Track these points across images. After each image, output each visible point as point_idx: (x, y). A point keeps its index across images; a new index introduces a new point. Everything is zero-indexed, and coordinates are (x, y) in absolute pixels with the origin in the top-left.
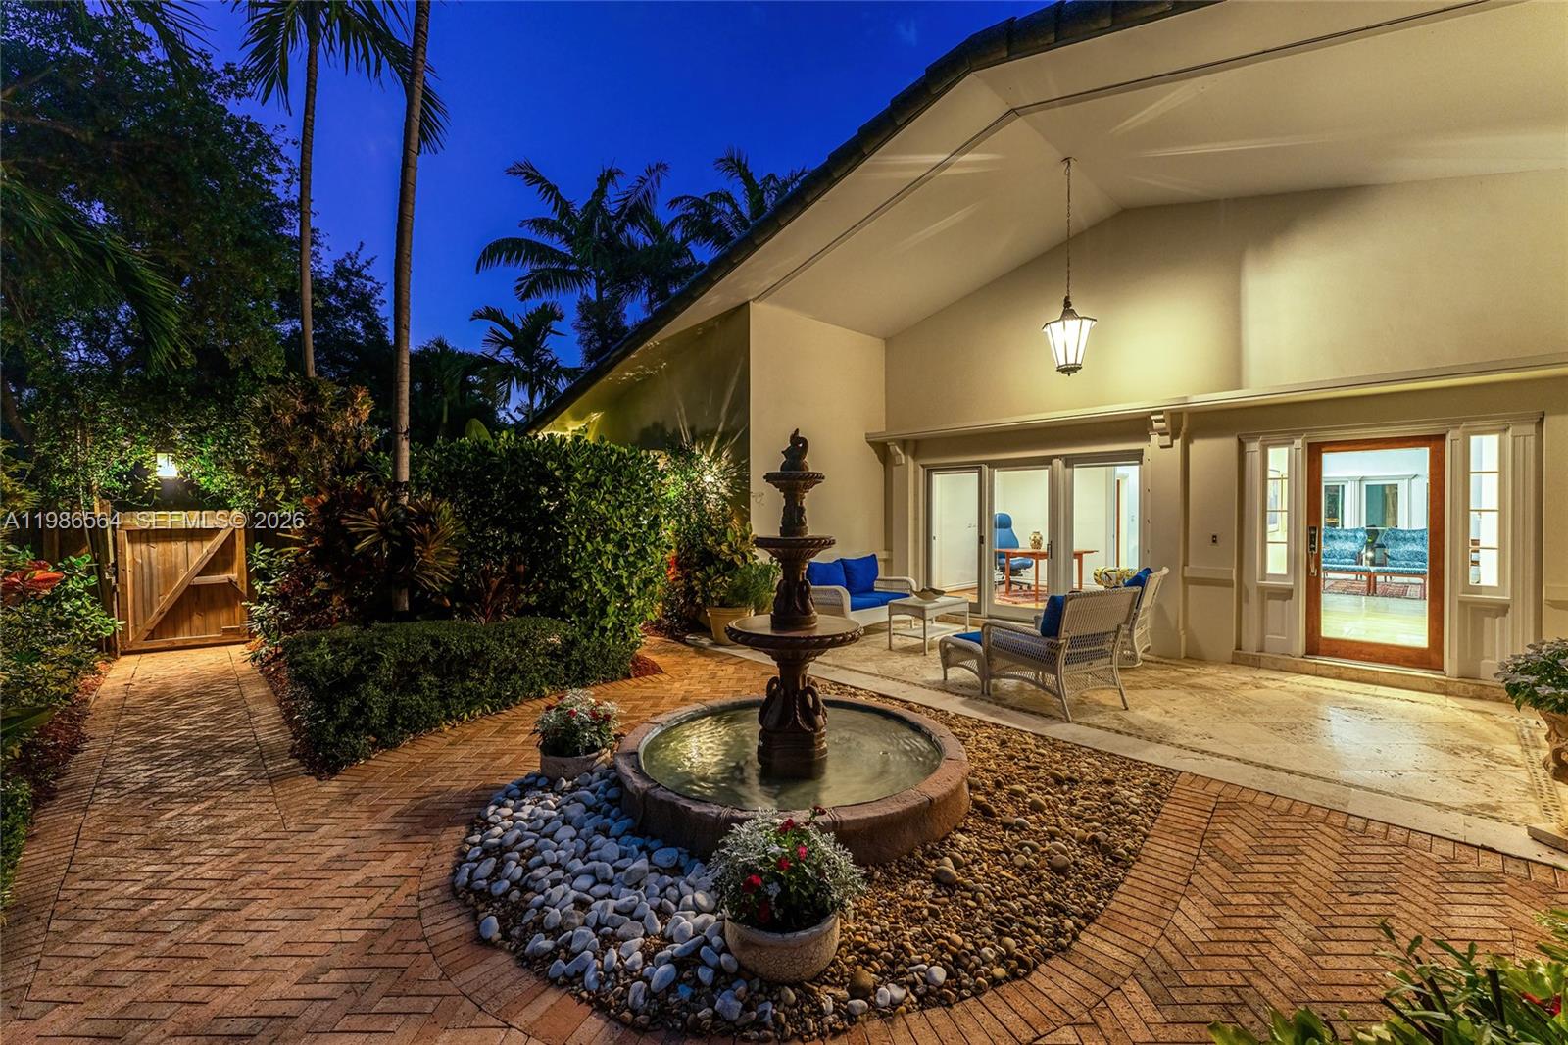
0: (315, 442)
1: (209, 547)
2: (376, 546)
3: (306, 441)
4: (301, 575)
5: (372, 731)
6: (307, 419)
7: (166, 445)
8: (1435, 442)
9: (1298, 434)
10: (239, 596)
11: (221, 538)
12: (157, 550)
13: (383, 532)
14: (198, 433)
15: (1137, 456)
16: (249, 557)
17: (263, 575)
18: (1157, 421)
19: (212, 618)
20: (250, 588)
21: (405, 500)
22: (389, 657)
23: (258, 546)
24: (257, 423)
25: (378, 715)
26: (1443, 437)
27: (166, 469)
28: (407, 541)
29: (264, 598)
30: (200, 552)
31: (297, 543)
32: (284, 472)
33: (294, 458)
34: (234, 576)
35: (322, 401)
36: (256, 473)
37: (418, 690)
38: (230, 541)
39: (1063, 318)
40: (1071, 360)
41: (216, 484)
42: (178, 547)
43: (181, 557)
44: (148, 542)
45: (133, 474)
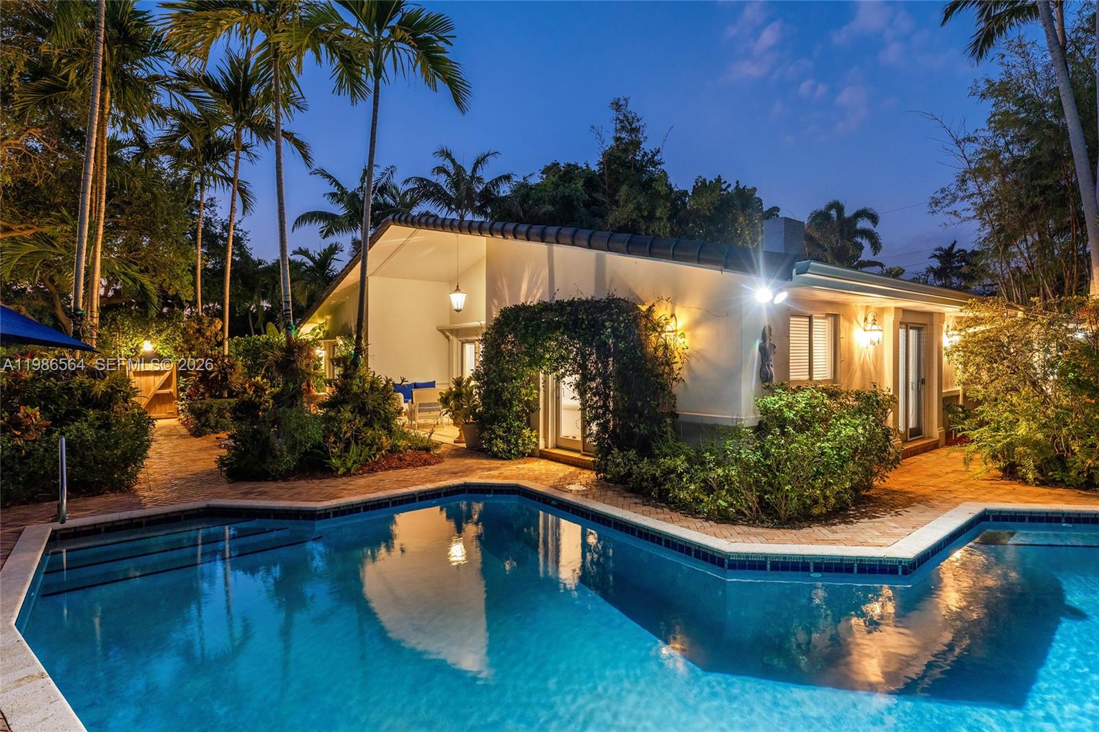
0: (201, 339)
1: (163, 378)
2: (217, 376)
3: (198, 338)
4: (196, 387)
5: (211, 428)
6: (199, 331)
7: (148, 338)
10: (173, 398)
11: (167, 374)
12: (144, 379)
13: (219, 371)
14: (160, 332)
16: (178, 382)
17: (182, 390)
19: (163, 407)
20: (178, 395)
21: (226, 361)
22: (215, 406)
23: (181, 378)
24: (182, 333)
25: (213, 423)
27: (147, 347)
28: (226, 374)
29: (183, 399)
30: (160, 380)
31: (194, 375)
32: (190, 350)
33: (193, 346)
34: (172, 390)
35: (203, 324)
36: (181, 350)
37: (224, 418)
38: (170, 376)
41: (165, 353)
42: (151, 378)
43: (152, 382)
44: (140, 376)
45: (136, 349)
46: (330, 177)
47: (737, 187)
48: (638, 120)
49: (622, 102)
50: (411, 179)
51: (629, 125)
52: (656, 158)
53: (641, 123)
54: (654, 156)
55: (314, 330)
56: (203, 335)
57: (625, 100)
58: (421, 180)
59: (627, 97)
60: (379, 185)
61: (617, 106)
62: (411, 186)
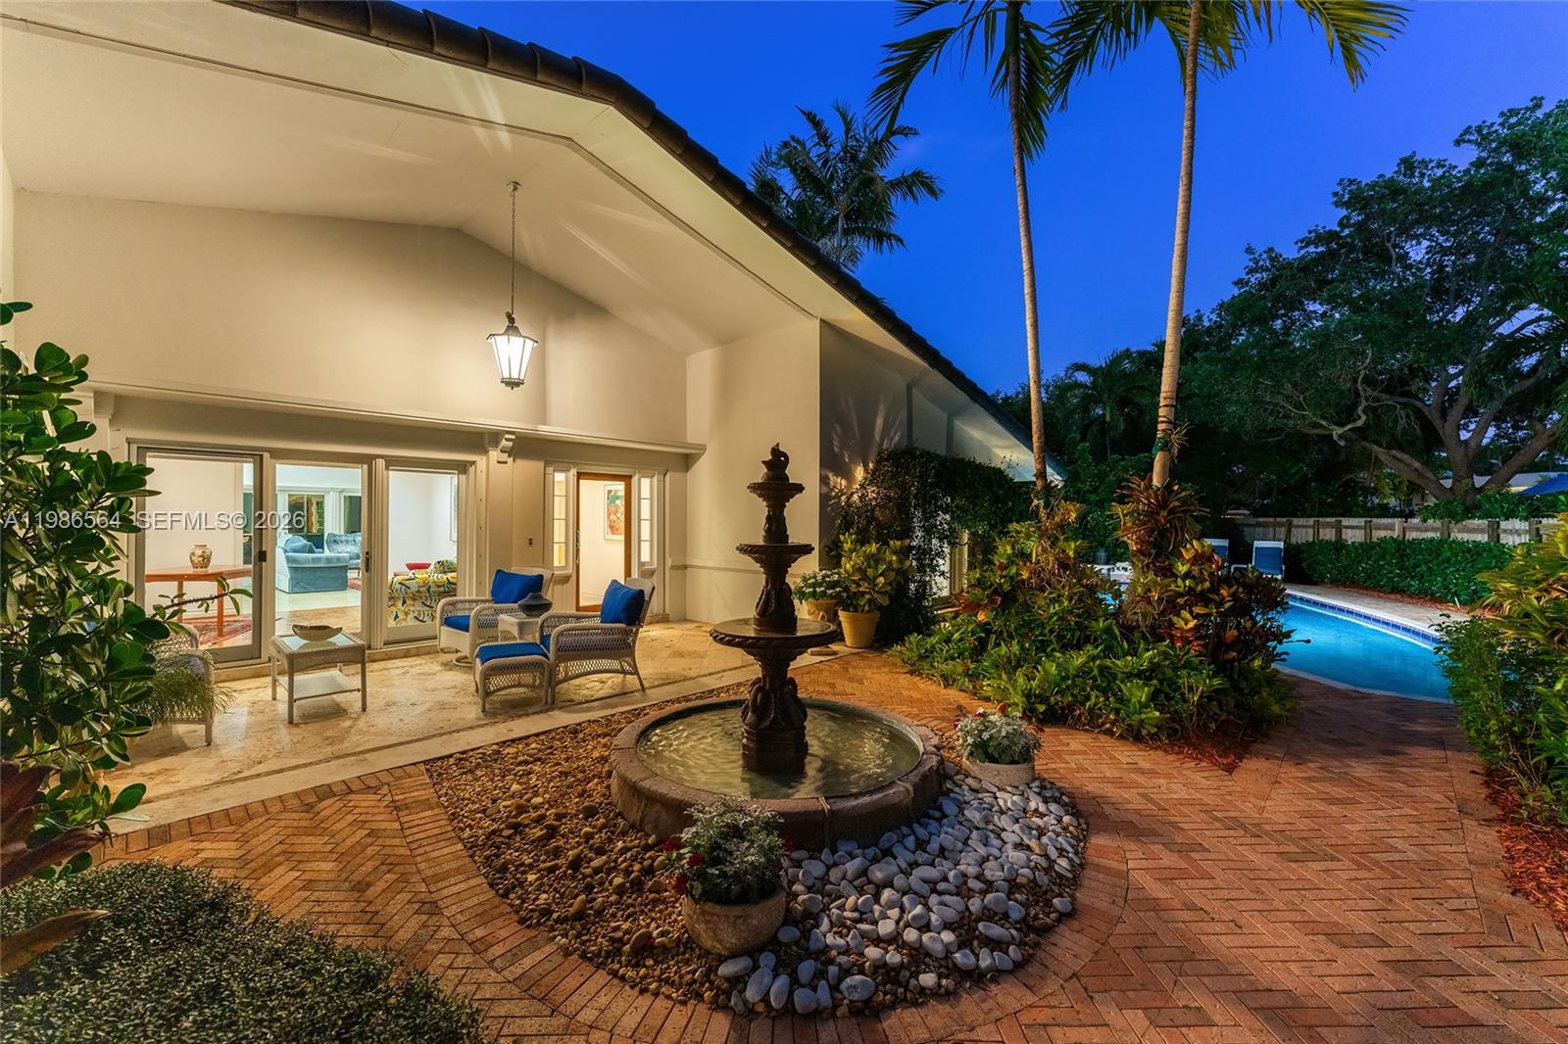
8: (627, 479)
9: (575, 465)
15: (462, 468)
18: (507, 440)
26: (631, 477)
39: (506, 332)
40: (515, 375)
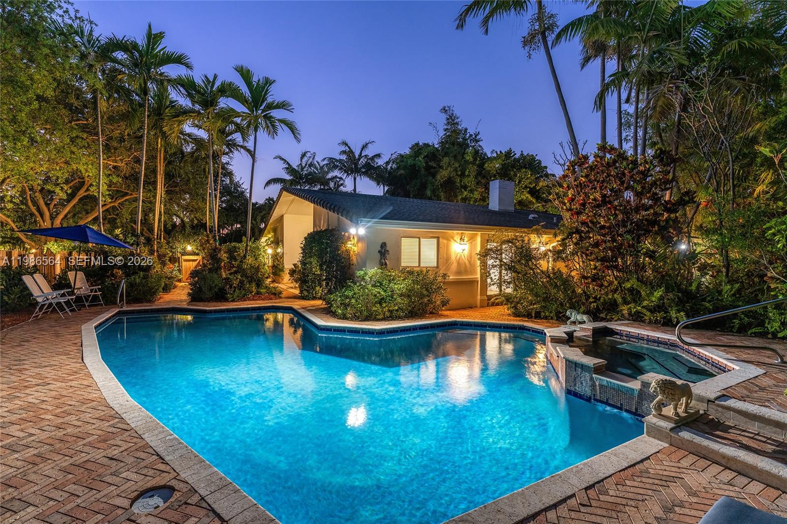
1: (196, 262)
3: (206, 244)
6: (207, 240)
7: (189, 244)
11: (198, 261)
12: (188, 263)
14: (194, 241)
27: (189, 248)
30: (195, 264)
41: (197, 251)
42: (191, 262)
44: (187, 261)
45: (184, 249)
46: (282, 159)
47: (522, 154)
48: (457, 118)
49: (447, 109)
50: (325, 158)
51: (452, 120)
52: (478, 137)
53: (459, 120)
54: (476, 137)
55: (266, 240)
56: (209, 243)
57: (448, 107)
58: (331, 158)
59: (449, 105)
60: (309, 163)
61: (444, 110)
62: (326, 162)
